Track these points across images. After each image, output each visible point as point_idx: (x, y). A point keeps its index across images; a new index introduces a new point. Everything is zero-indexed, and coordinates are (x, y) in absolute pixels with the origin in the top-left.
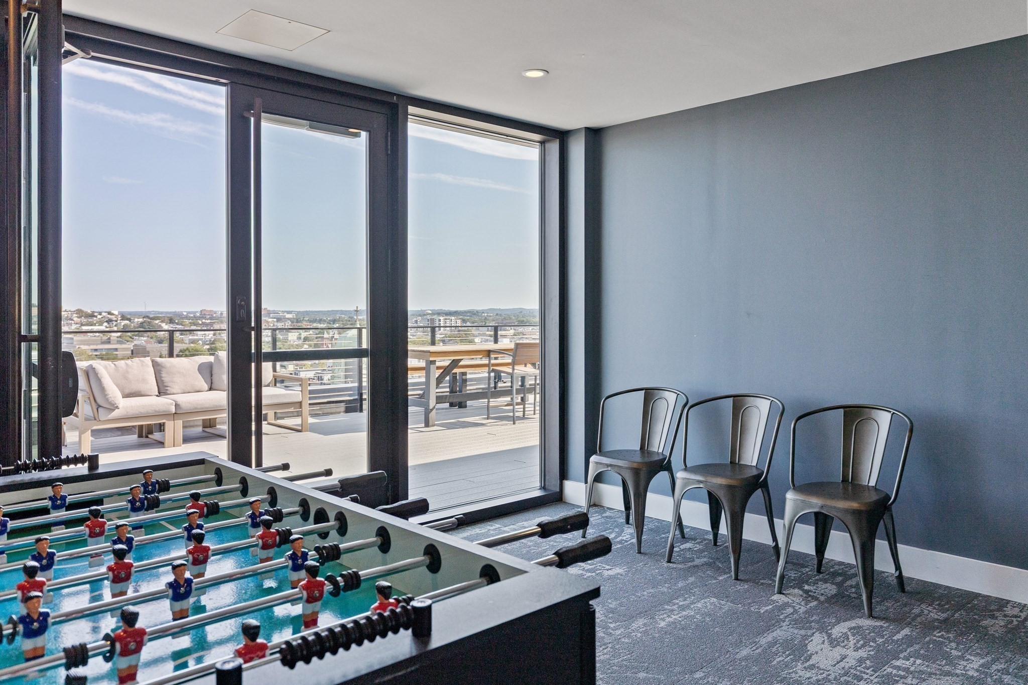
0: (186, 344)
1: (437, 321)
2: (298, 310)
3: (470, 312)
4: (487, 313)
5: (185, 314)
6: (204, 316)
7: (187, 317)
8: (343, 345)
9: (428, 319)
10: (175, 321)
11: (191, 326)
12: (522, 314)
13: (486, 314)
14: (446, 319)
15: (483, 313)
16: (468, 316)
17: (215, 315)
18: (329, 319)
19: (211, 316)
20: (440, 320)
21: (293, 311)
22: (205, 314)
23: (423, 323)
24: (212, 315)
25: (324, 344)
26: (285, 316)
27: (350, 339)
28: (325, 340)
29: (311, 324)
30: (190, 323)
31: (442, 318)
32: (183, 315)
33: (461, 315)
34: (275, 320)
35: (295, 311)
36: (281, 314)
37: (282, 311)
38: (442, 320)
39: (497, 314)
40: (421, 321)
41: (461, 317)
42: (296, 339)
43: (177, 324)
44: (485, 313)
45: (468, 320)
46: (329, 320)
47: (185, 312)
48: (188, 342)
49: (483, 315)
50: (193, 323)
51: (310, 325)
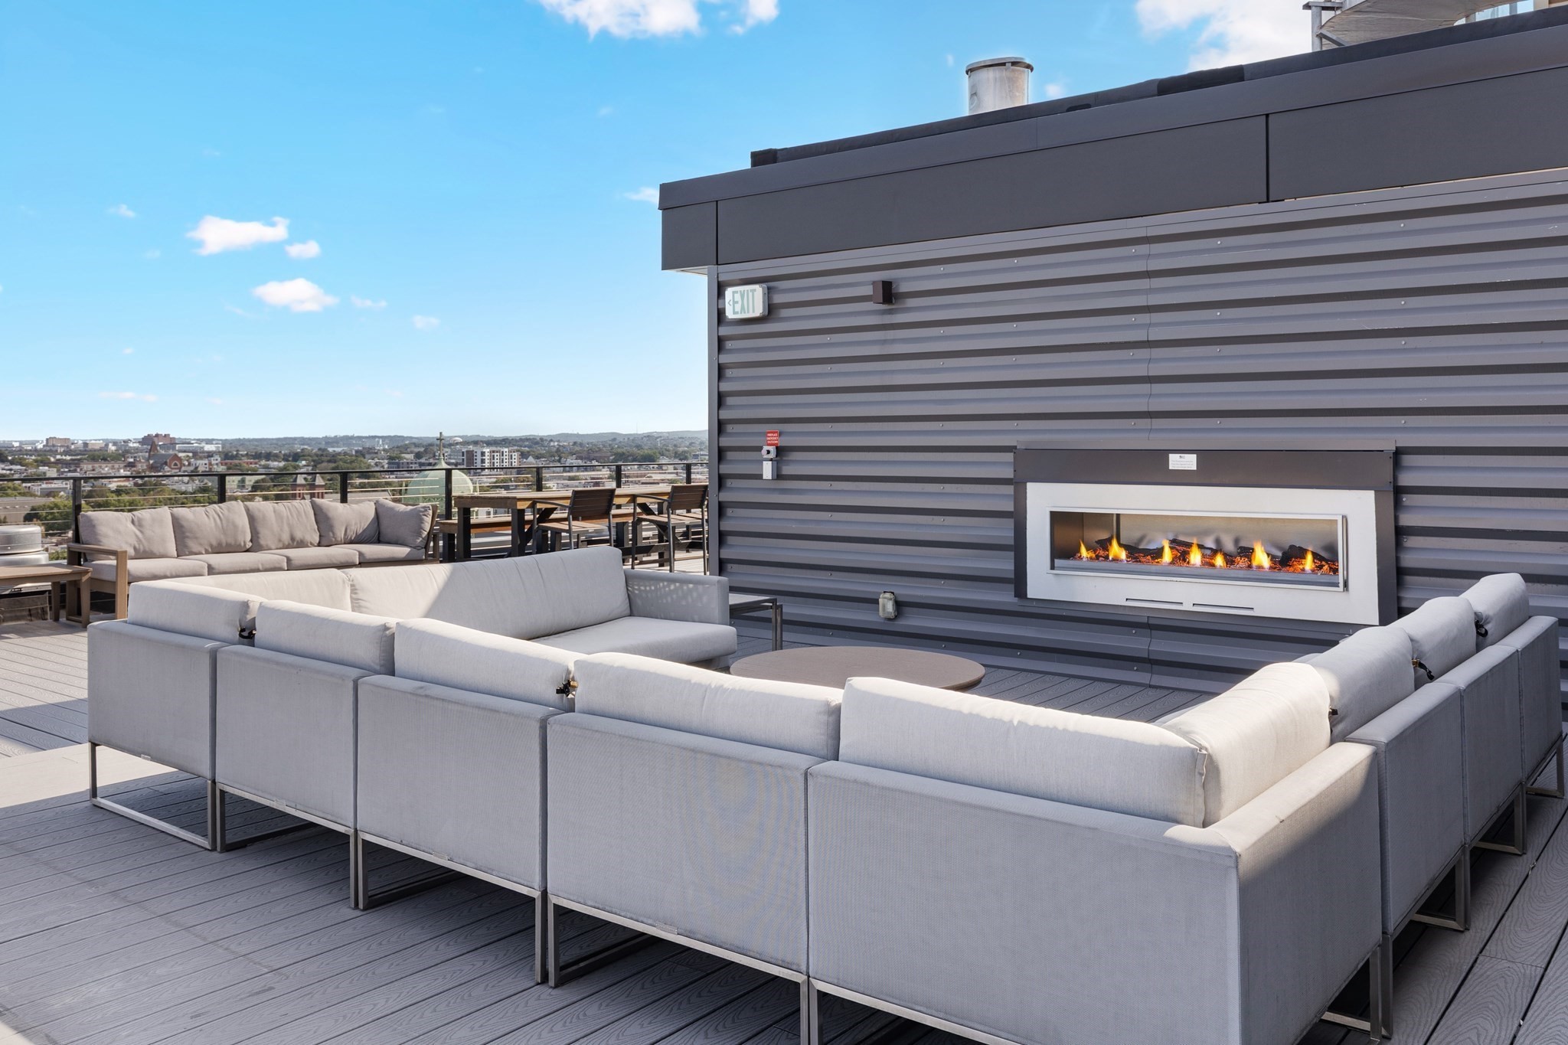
0: (35, 496)
1: (479, 454)
2: (224, 438)
3: (530, 439)
4: (559, 441)
5: (16, 444)
6: (54, 449)
7: (20, 450)
8: (421, 492)
9: (463, 453)
10: (6, 457)
11: (38, 466)
12: (617, 441)
13: (556, 444)
14: (494, 452)
15: (551, 440)
16: (525, 447)
17: (73, 447)
18: (283, 452)
19: (66, 449)
20: (483, 454)
21: (213, 440)
22: (54, 446)
23: (454, 459)
24: (68, 447)
25: (298, 495)
26: (203, 448)
27: (432, 483)
28: (298, 488)
29: (257, 460)
30: (36, 461)
31: (487, 450)
32: (13, 447)
33: (515, 445)
34: (191, 455)
35: (217, 440)
36: (195, 445)
37: (198, 440)
38: (487, 454)
39: (575, 443)
40: (450, 455)
41: (516, 448)
42: (236, 487)
43: (12, 463)
44: (554, 442)
45: (528, 452)
46: (284, 455)
47: (16, 441)
48: (39, 494)
49: (552, 444)
50: (42, 462)
51: (256, 463)
